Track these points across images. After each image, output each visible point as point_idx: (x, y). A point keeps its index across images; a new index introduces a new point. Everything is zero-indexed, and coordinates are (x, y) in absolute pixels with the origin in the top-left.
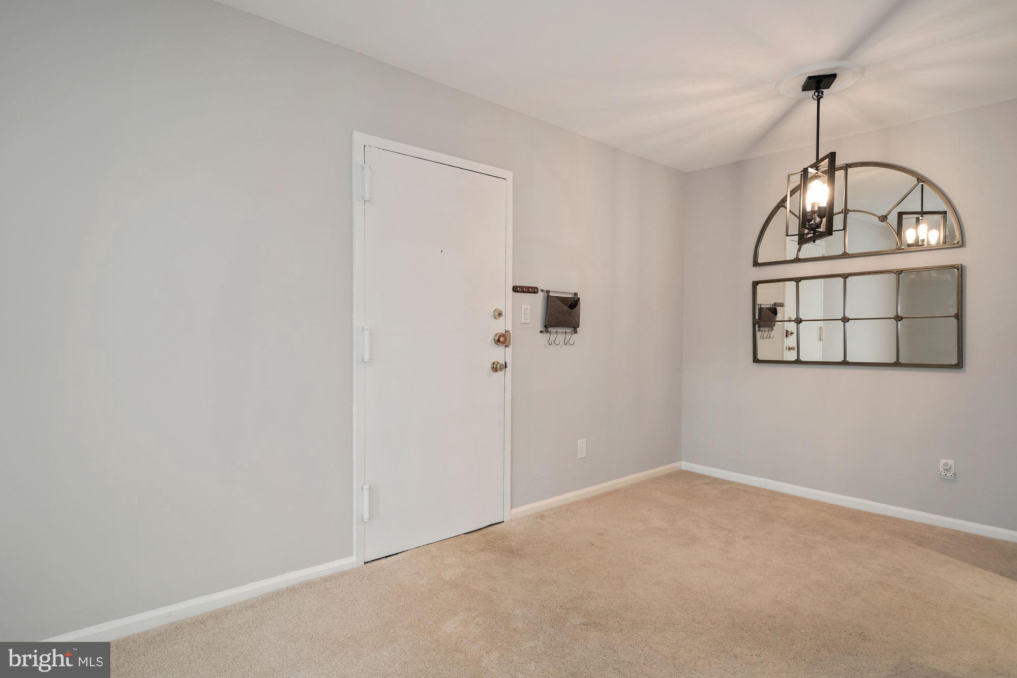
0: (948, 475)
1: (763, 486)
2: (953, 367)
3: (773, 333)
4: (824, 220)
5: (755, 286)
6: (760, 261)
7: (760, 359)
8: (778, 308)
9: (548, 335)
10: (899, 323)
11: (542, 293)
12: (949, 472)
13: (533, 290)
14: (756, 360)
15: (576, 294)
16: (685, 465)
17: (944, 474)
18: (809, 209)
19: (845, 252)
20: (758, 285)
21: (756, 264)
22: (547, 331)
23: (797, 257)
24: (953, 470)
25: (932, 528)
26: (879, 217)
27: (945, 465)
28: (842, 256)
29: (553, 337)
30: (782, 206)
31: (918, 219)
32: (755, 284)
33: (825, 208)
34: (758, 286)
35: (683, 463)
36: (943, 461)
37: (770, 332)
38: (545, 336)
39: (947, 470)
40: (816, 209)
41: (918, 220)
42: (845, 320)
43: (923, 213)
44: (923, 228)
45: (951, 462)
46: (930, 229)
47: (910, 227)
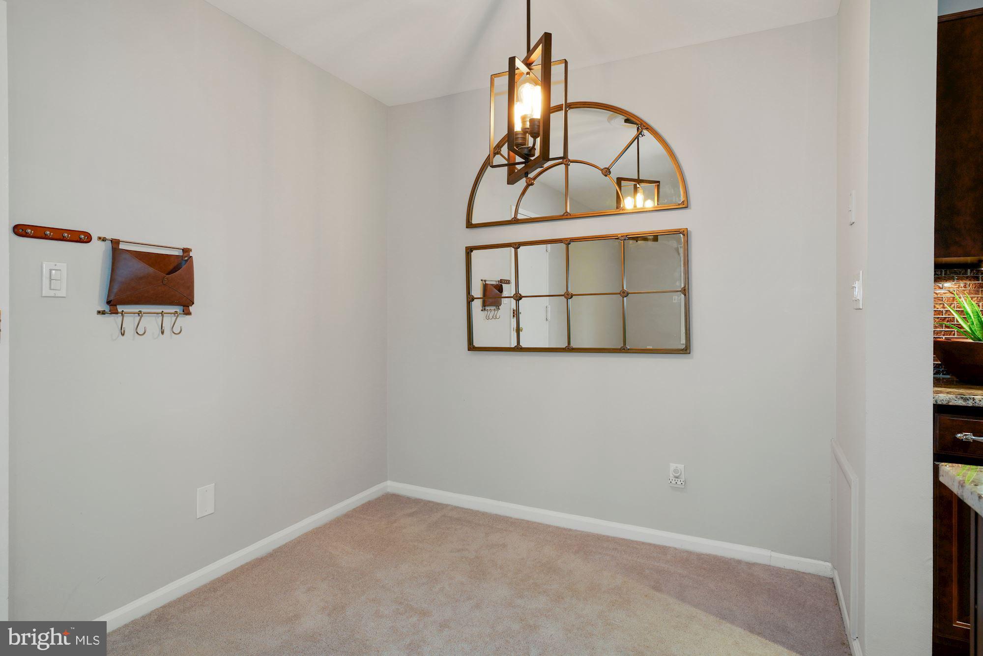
0: (679, 483)
1: (482, 508)
2: (681, 352)
3: (500, 313)
4: (538, 140)
5: (468, 253)
6: (474, 221)
7: (476, 346)
8: (504, 286)
9: (119, 318)
10: (625, 299)
11: (100, 242)
12: (679, 480)
13: (81, 237)
14: (471, 347)
15: (186, 251)
16: (392, 486)
17: (674, 482)
18: (518, 127)
19: (566, 212)
20: (472, 251)
21: (470, 225)
22: (114, 312)
23: (515, 218)
24: (683, 476)
25: (663, 550)
26: (602, 170)
27: (675, 471)
28: (563, 217)
29: (130, 322)
30: (498, 154)
31: (635, 185)
32: (469, 250)
33: (539, 121)
34: (472, 253)
35: (389, 483)
36: (673, 466)
37: (496, 312)
38: (113, 321)
39: (677, 477)
40: (528, 125)
41: (636, 188)
42: (568, 296)
43: (639, 181)
44: (640, 196)
45: (681, 467)
46: (645, 199)
47: (628, 195)
